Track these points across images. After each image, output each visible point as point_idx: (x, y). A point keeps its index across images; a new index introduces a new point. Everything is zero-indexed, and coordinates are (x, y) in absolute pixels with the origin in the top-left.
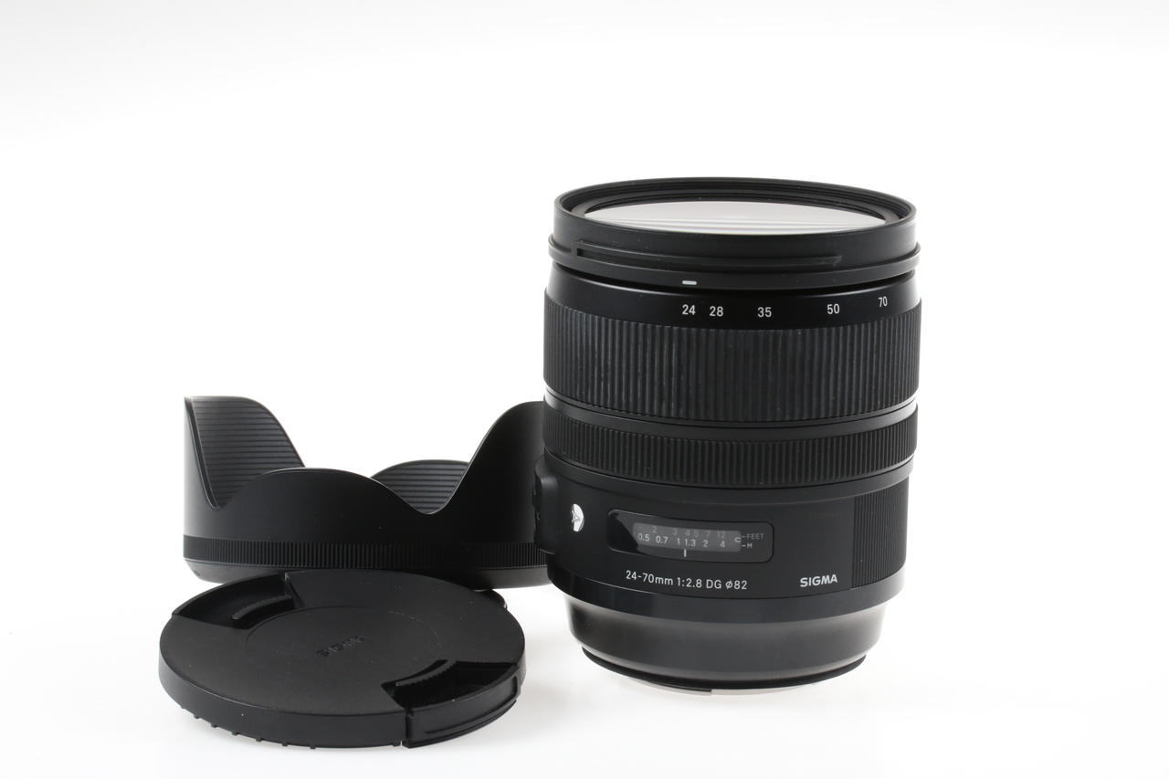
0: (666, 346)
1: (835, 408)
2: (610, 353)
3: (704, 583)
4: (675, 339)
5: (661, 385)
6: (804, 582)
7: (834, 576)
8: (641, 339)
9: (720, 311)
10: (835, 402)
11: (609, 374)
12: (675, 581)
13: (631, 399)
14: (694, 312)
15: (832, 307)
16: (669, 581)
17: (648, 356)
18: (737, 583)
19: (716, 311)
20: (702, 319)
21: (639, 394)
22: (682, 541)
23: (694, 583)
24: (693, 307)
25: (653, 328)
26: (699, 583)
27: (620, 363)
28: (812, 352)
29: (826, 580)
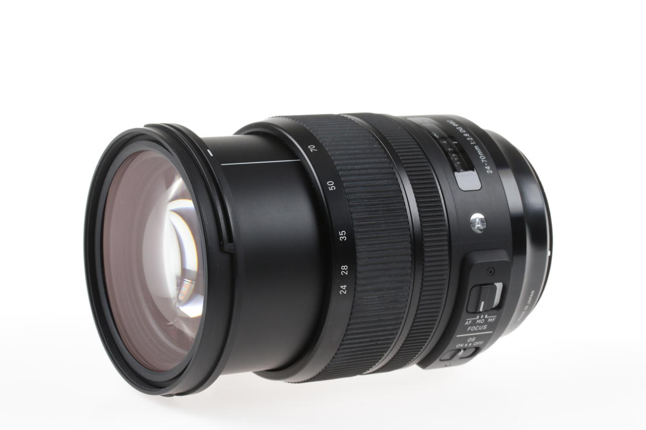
9: (344, 267)
14: (345, 286)
15: (330, 186)
16: (476, 148)
19: (344, 270)
20: (350, 280)
24: (341, 287)
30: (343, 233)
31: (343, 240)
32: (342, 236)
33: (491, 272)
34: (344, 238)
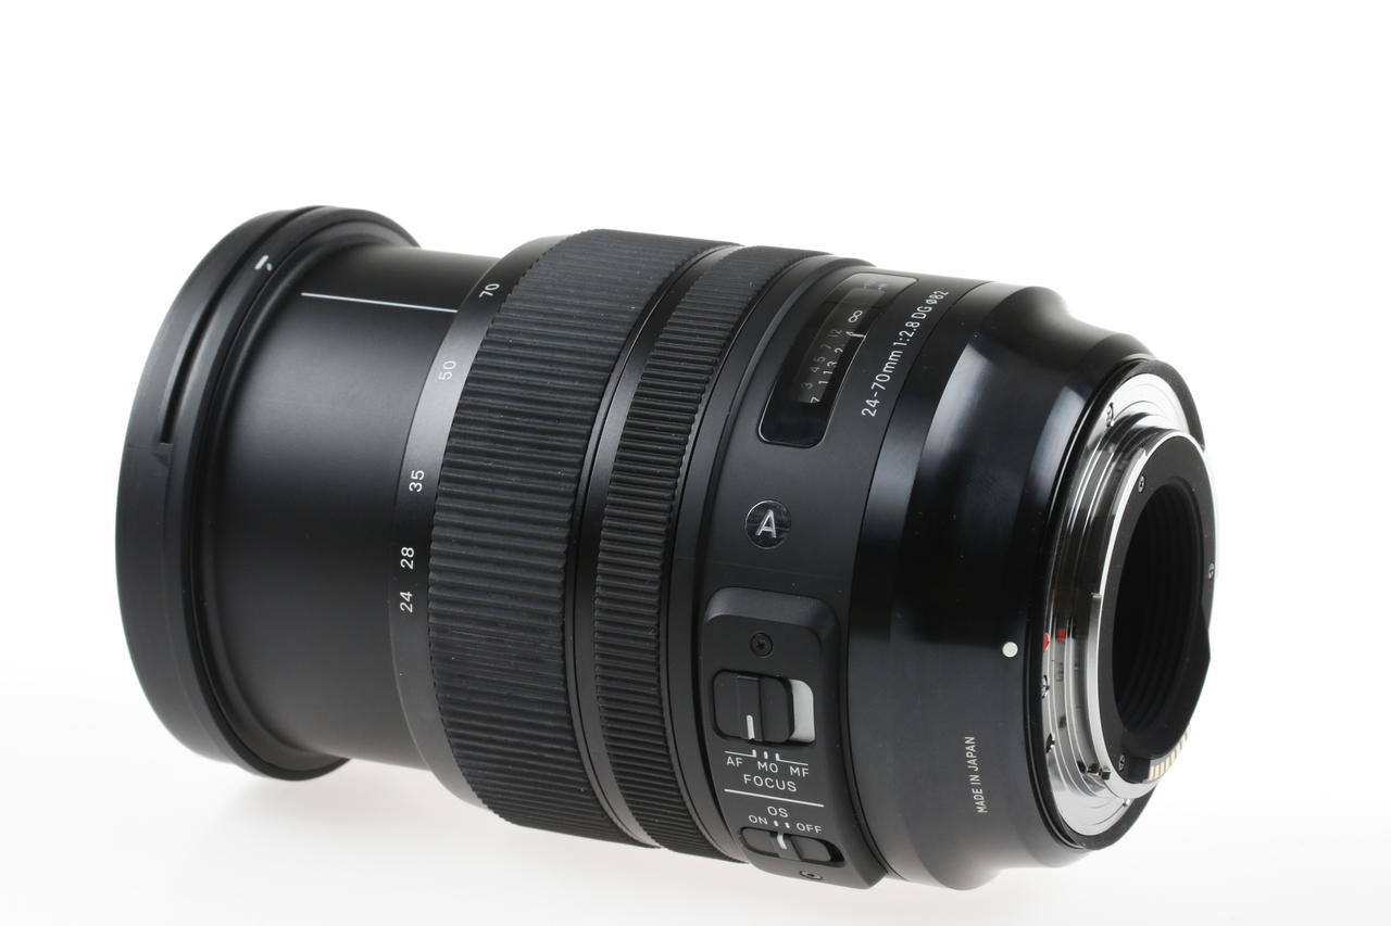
9: (407, 551)
19: (406, 558)
30: (420, 475)
31: (415, 490)
32: (416, 481)
33: (761, 646)
34: (418, 487)
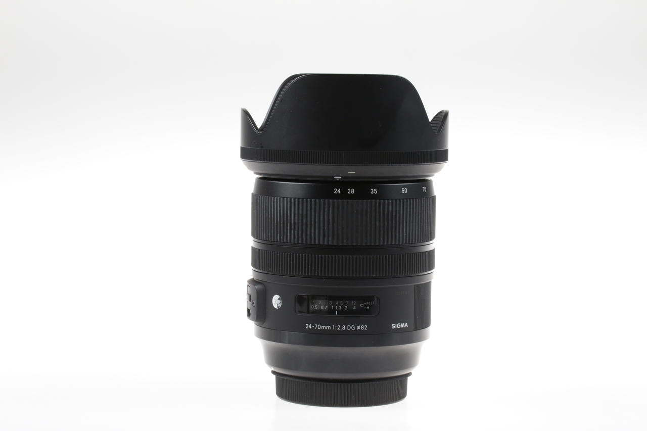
0: (326, 210)
1: (406, 240)
2: (296, 215)
3: (346, 327)
4: (331, 206)
5: (324, 229)
6: (394, 326)
7: (406, 324)
8: (313, 207)
9: (353, 191)
10: (406, 236)
11: (296, 226)
12: (332, 327)
13: (308, 237)
14: (340, 192)
15: (404, 190)
16: (329, 327)
17: (317, 215)
18: (362, 327)
19: (351, 191)
20: (344, 195)
21: (312, 235)
22: (334, 307)
23: (341, 327)
24: (339, 189)
25: (320, 201)
26: (344, 327)
27: (302, 220)
28: (396, 211)
29: (403, 325)
31: (371, 191)
